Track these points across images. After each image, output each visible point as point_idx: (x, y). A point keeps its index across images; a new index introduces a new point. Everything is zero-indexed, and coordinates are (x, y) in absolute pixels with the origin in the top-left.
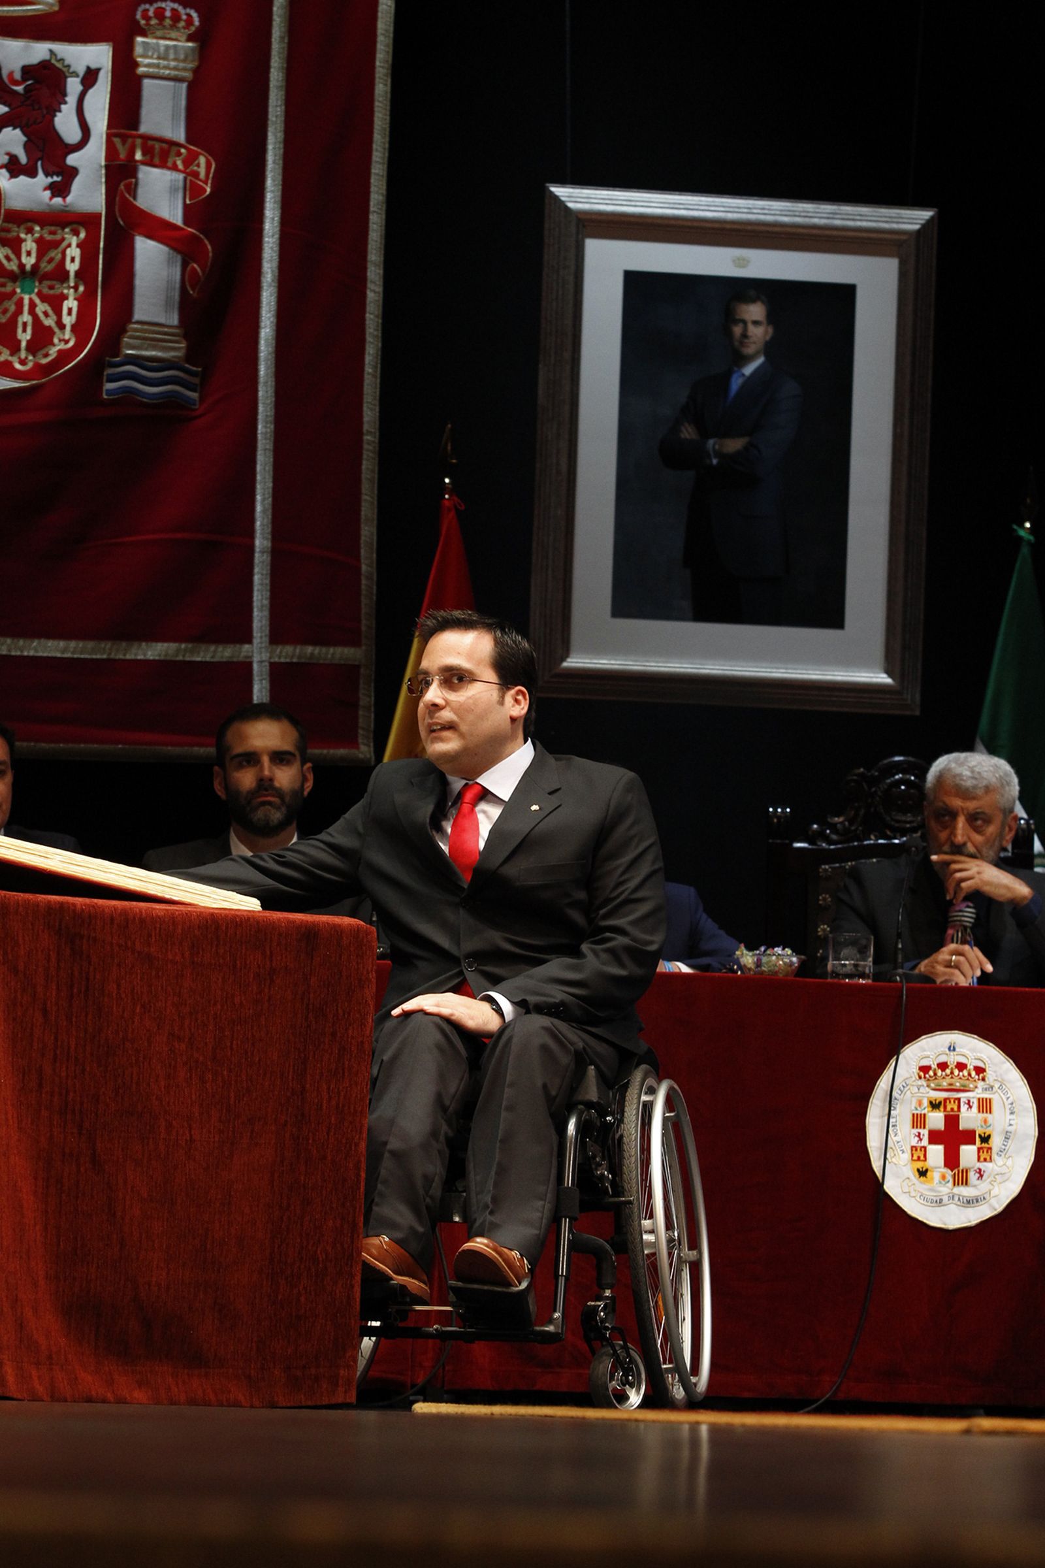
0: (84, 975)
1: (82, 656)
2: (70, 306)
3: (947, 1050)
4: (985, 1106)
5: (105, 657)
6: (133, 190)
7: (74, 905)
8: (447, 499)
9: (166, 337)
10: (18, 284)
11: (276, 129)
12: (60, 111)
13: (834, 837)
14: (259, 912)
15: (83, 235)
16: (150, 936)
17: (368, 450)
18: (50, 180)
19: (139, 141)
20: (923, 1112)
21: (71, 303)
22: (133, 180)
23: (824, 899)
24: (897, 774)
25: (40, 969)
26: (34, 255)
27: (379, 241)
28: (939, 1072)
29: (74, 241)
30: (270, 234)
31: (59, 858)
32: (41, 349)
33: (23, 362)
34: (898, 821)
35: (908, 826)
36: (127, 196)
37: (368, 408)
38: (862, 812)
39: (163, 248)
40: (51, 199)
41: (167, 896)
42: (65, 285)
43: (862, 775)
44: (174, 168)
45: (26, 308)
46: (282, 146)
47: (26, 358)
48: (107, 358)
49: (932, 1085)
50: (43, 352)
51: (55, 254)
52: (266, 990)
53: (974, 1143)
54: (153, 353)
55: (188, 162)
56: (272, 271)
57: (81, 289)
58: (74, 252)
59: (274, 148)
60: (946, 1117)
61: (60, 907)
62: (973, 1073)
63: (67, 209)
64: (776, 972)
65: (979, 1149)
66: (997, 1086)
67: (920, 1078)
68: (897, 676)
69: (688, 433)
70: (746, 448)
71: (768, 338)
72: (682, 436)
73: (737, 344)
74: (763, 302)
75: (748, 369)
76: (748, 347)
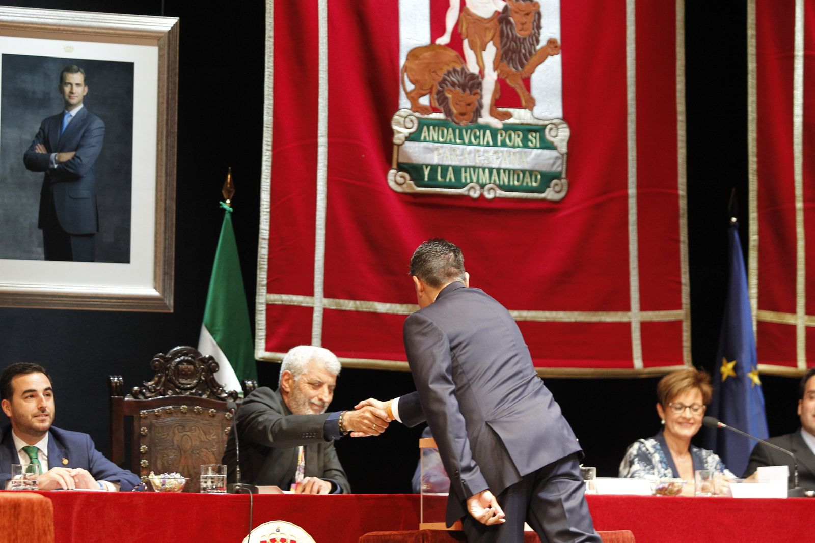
3: (275, 532)
13: (148, 394)
23: (144, 430)
34: (183, 384)
35: (189, 386)
38: (163, 379)
64: (174, 488)
68: (161, 290)
69: (40, 149)
70: (73, 158)
71: (85, 94)
72: (37, 151)
73: (67, 97)
74: (82, 73)
75: (74, 112)
76: (73, 99)
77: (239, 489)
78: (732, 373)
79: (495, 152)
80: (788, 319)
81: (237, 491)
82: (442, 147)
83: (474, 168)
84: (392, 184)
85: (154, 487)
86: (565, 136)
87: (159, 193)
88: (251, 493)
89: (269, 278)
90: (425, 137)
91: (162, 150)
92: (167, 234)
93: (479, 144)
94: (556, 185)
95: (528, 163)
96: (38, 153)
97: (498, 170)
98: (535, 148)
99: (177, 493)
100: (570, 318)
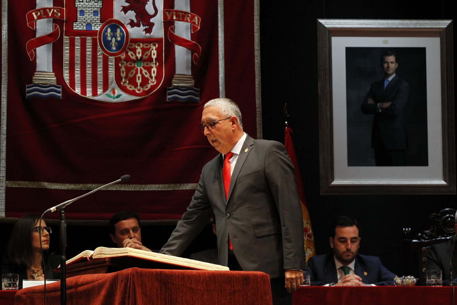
0: (170, 296)
1: (164, 190)
2: (154, 70)
5: (172, 189)
6: (173, 29)
7: (165, 272)
8: (287, 129)
9: (187, 79)
10: (136, 63)
11: (221, 6)
12: (147, 4)
13: (426, 237)
14: (229, 271)
15: (157, 46)
16: (192, 281)
17: (258, 114)
18: (145, 27)
19: (174, 13)
21: (154, 69)
22: (173, 26)
23: (424, 259)
24: (447, 214)
25: (155, 295)
26: (141, 53)
27: (258, 42)
29: (154, 48)
30: (221, 42)
31: (159, 256)
32: (145, 85)
33: (139, 90)
34: (449, 231)
35: (452, 232)
36: (171, 31)
37: (257, 99)
38: (435, 228)
39: (185, 49)
40: (145, 34)
41: (197, 268)
42: (152, 63)
43: (435, 215)
44: (187, 21)
45: (139, 72)
46: (223, 11)
47: (140, 89)
48: (168, 87)
50: (146, 86)
51: (148, 53)
52: (233, 298)
54: (183, 85)
55: (191, 19)
56: (222, 54)
57: (158, 64)
58: (154, 52)
59: (221, 12)
61: (160, 273)
63: (151, 37)
64: (409, 285)
68: (447, 181)
69: (371, 101)
70: (391, 106)
71: (396, 67)
72: (369, 103)
73: (385, 70)
74: (394, 55)
75: (390, 79)
76: (390, 71)
96: (370, 104)
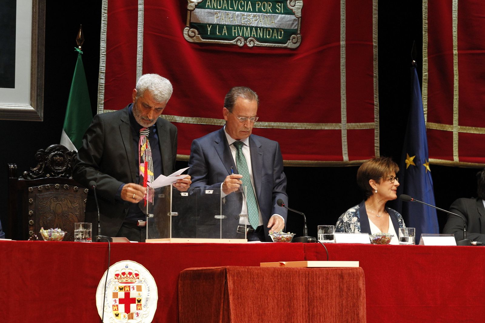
3: (125, 267)
4: (139, 288)
13: (33, 176)
20: (117, 292)
23: (31, 200)
24: (55, 152)
28: (122, 276)
34: (57, 170)
35: (60, 171)
38: (43, 166)
43: (43, 152)
49: (120, 281)
53: (135, 303)
60: (125, 293)
62: (135, 276)
65: (137, 305)
66: (143, 280)
67: (116, 279)
68: (35, 107)
77: (100, 239)
78: (413, 164)
79: (254, 16)
80: (448, 128)
81: (99, 241)
82: (220, 12)
83: (240, 26)
84: (186, 37)
85: (43, 238)
86: (300, 6)
87: (34, 41)
88: (109, 242)
89: (105, 99)
90: (208, 6)
91: (36, 12)
92: (39, 69)
93: (244, 11)
94: (294, 38)
95: (275, 24)
97: (256, 28)
98: (281, 13)
99: (60, 242)
100: (302, 128)
